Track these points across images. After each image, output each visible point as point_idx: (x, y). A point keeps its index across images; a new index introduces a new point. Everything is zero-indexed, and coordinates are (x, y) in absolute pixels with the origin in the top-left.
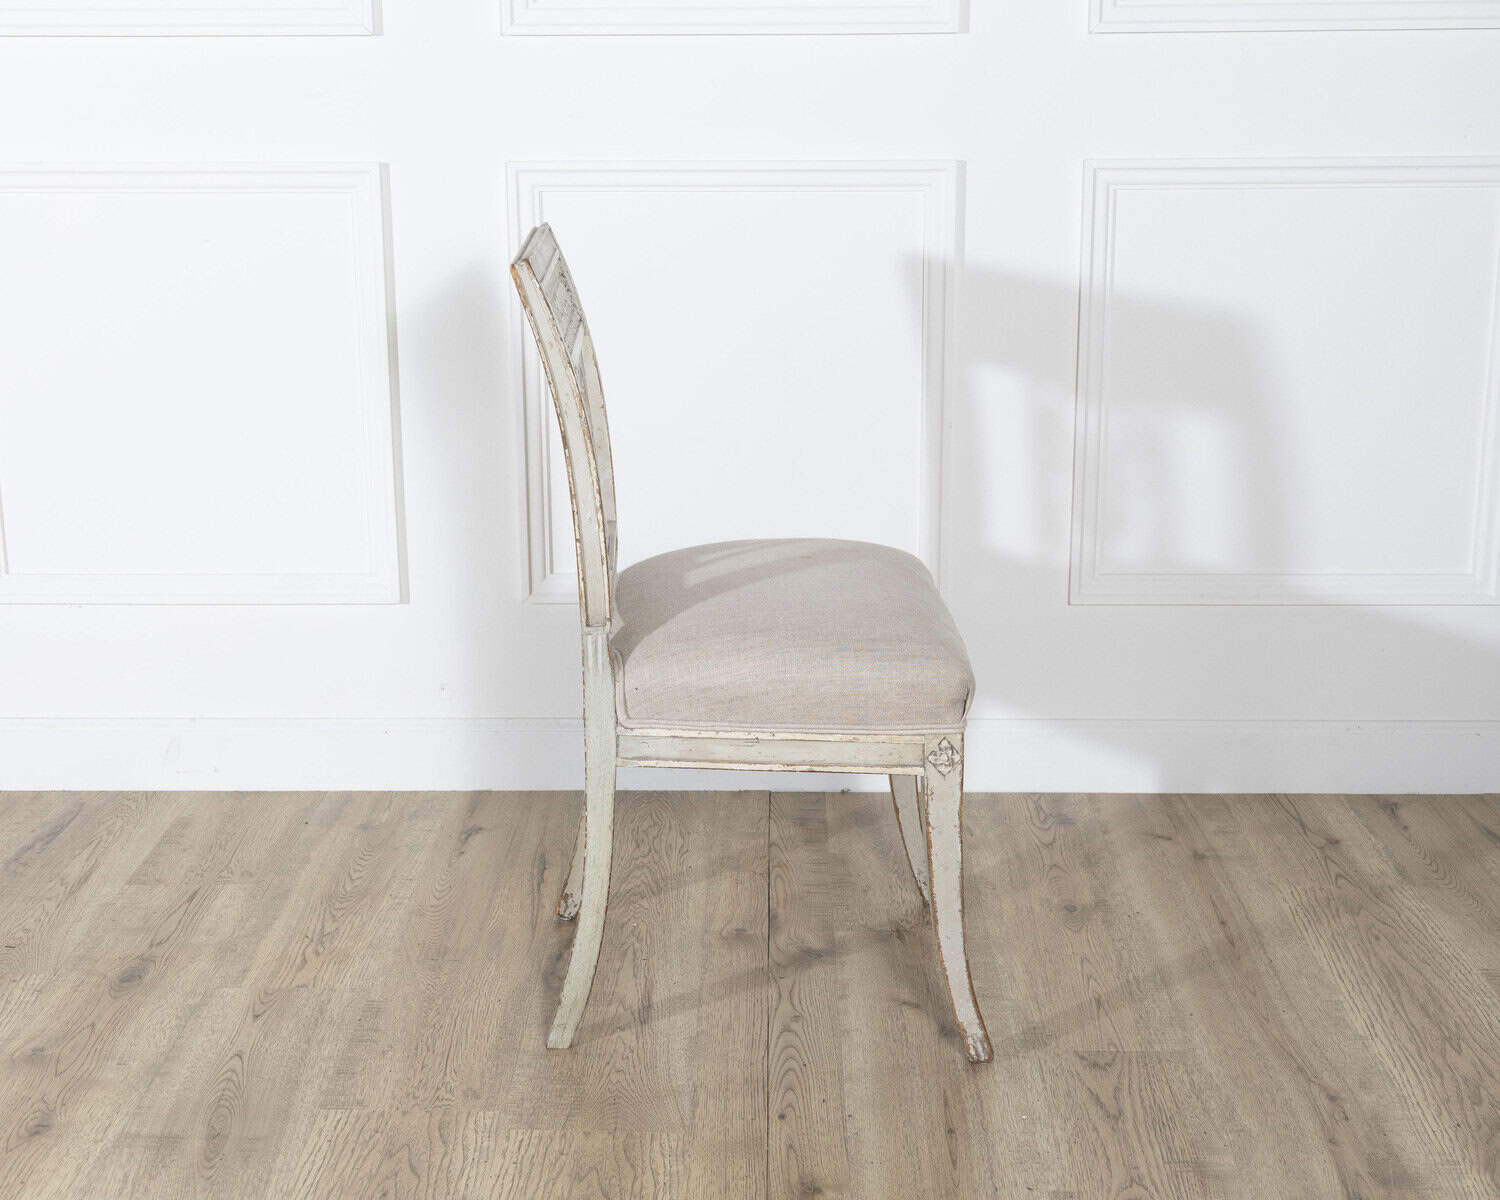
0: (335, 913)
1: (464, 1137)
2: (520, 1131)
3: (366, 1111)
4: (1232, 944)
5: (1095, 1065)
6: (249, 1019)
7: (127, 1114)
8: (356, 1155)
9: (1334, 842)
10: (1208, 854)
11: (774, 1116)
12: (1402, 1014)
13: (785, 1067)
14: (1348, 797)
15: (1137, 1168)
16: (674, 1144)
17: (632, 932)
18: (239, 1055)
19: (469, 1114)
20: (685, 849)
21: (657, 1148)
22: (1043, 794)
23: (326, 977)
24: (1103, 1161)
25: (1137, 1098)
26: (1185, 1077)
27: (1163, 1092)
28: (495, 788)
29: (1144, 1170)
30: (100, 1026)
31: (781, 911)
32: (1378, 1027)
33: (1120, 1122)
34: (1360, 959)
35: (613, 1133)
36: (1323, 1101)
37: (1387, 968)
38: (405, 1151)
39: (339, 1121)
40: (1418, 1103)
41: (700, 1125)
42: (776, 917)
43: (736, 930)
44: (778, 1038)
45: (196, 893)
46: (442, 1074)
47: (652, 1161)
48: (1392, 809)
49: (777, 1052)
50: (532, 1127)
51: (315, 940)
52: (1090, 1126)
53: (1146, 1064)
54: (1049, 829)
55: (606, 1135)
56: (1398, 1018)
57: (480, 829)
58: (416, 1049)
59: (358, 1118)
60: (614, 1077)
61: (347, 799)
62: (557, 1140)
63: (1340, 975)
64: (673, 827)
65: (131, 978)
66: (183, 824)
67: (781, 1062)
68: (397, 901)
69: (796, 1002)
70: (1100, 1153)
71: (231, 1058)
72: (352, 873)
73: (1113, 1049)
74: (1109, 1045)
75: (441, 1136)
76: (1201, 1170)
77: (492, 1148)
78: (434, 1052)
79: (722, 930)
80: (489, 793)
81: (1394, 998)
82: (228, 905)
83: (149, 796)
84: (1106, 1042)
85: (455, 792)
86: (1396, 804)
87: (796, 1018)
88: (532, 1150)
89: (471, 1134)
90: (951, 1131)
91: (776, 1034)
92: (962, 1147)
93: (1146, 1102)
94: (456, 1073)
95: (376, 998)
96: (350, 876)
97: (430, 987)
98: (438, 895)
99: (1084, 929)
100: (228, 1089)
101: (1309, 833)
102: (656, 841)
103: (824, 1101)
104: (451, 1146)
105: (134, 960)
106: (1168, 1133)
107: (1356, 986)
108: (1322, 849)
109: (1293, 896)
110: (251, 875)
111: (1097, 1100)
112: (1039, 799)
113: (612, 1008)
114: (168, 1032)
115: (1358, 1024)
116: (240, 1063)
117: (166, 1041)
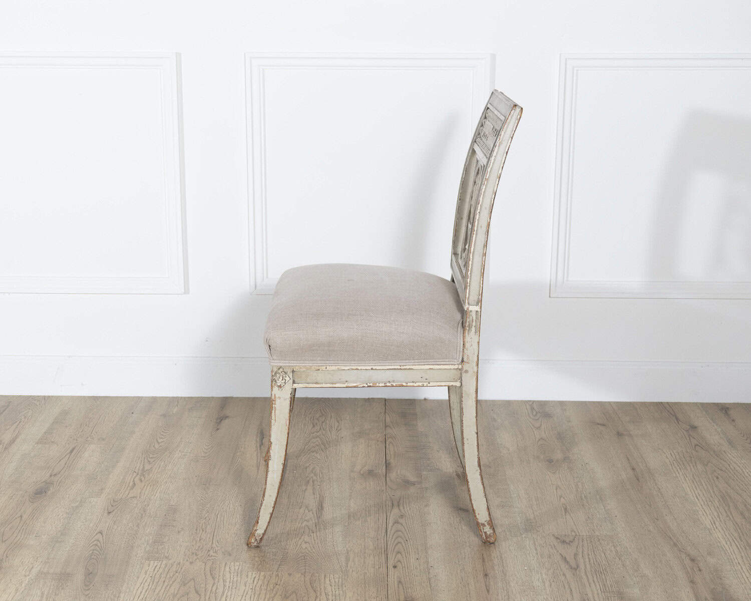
0: (150, 460)
1: (224, 575)
2: (254, 573)
3: (171, 562)
4: (638, 480)
5: (564, 542)
6: (106, 514)
7: (42, 562)
8: (166, 584)
9: (694, 428)
10: (625, 433)
11: (390, 567)
12: (730, 516)
13: (396, 542)
14: (702, 404)
15: (587, 594)
17: (312, 471)
18: (101, 533)
19: (226, 563)
20: (340, 428)
21: (328, 582)
22: (534, 401)
23: (146, 493)
24: (568, 591)
25: (587, 560)
26: (613, 547)
27: (600, 556)
28: (235, 395)
29: (590, 595)
30: (25, 517)
31: (392, 461)
32: (717, 523)
33: (578, 571)
34: (707, 488)
35: (304, 574)
36: (687, 561)
37: (722, 493)
38: (192, 583)
39: (156, 567)
40: (739, 563)
41: (351, 570)
42: (390, 464)
43: (368, 471)
44: (392, 526)
45: (74, 448)
46: (211, 543)
47: (325, 588)
48: (726, 410)
49: (392, 533)
50: (259, 570)
51: (140, 474)
52: (562, 573)
53: (591, 542)
54: (538, 419)
55: (300, 575)
56: (728, 519)
57: (227, 417)
58: (196, 530)
59: (166, 565)
60: (304, 546)
61: (154, 401)
62: (274, 577)
63: (697, 497)
64: (333, 416)
65: (41, 492)
66: (65, 413)
67: (393, 539)
68: (183, 454)
69: (402, 508)
70: (567, 587)
71: (96, 534)
72: (158, 439)
73: (573, 534)
74: (572, 531)
75: (211, 575)
76: (621, 595)
77: (239, 581)
78: (206, 532)
79: (361, 470)
80: (232, 398)
81: (726, 508)
82: (91, 456)
83: (46, 398)
84: (570, 530)
85: (213, 398)
86: (728, 408)
87: (402, 516)
88: (260, 582)
89: (228, 575)
90: (486, 575)
91: (391, 524)
92: (492, 583)
93: (592, 561)
94: (218, 542)
95: (174, 504)
96: (157, 441)
97: (202, 498)
98: (205, 451)
99: (557, 471)
100: (96, 550)
101: (680, 423)
102: (324, 424)
103: (417, 559)
104: (217, 580)
105: (42, 483)
106: (604, 577)
107: (706, 503)
108: (687, 431)
109: (672, 455)
110: (103, 440)
111: (565, 559)
112: (533, 403)
113: (302, 511)
114: (62, 520)
115: (707, 523)
116: (101, 537)
117: (61, 525)
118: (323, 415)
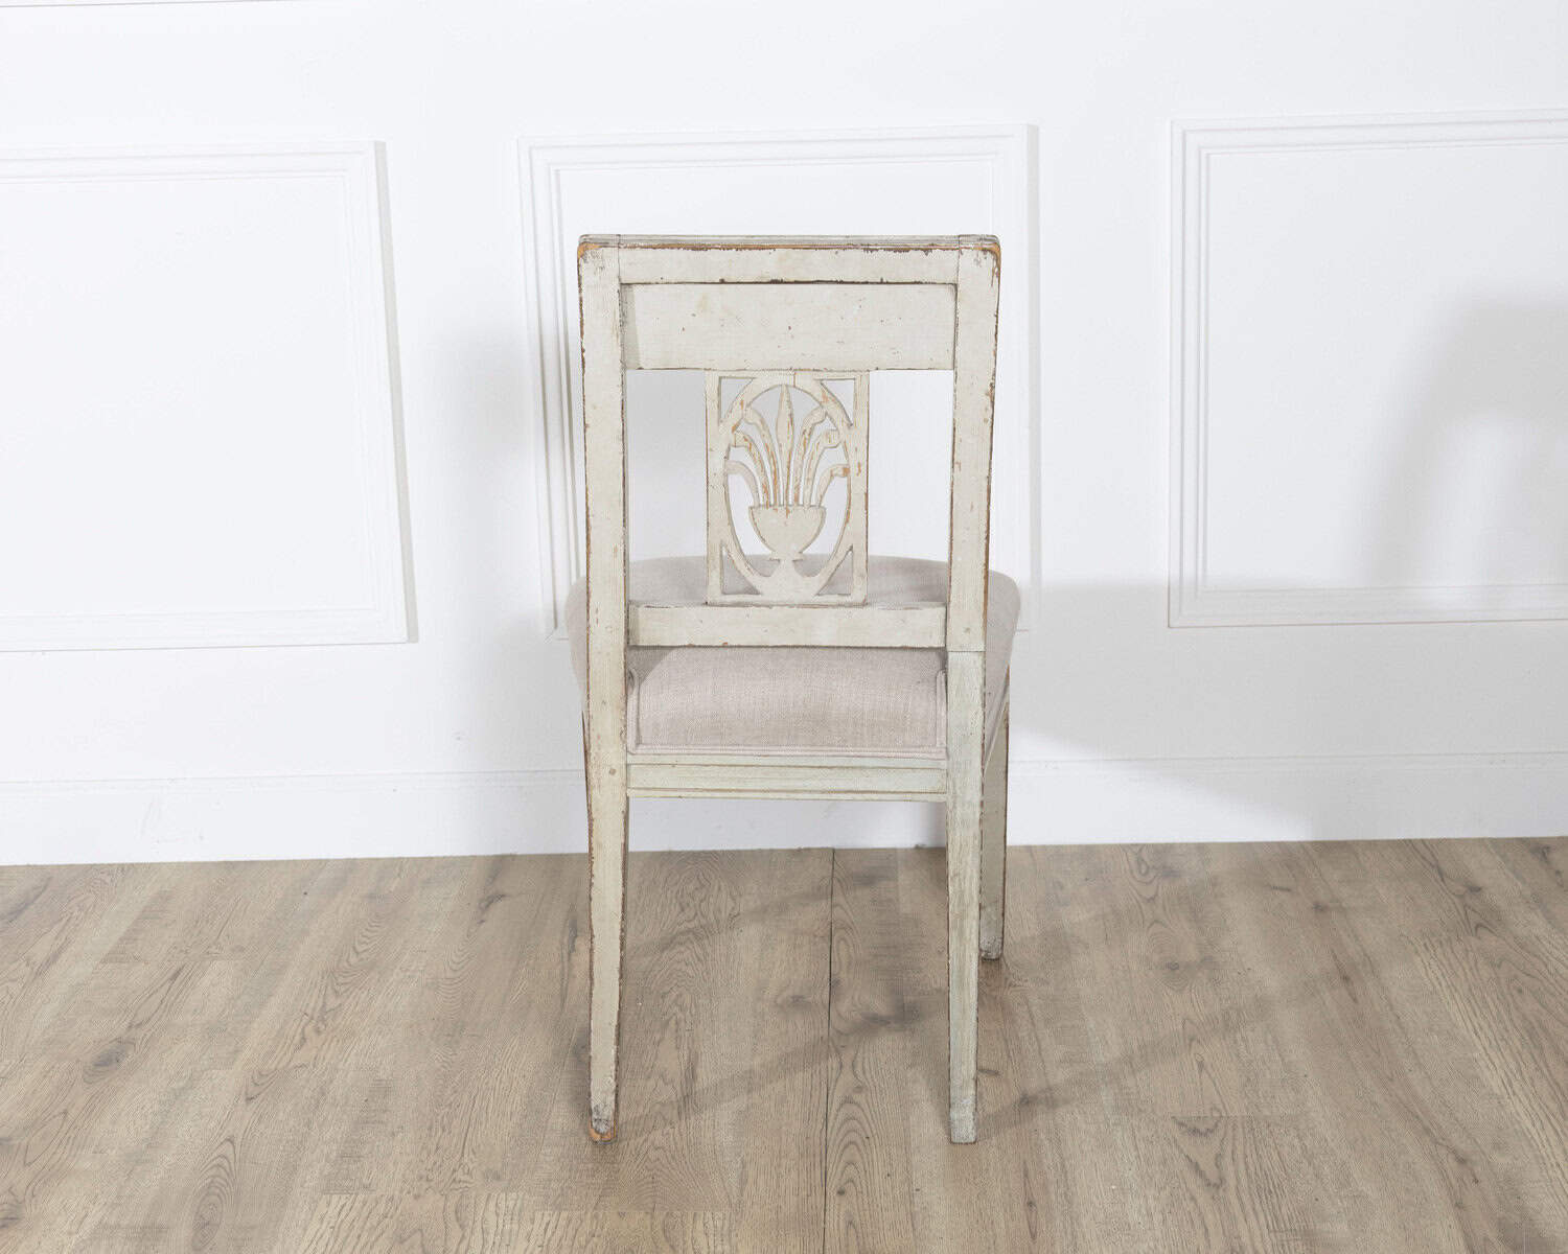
0: (337, 988)
1: (484, 1221)
2: (546, 1213)
3: (374, 1195)
5: (1195, 1131)
6: (242, 1102)
7: (105, 1204)
8: (363, 1240)
9: (1476, 890)
10: (1331, 905)
11: (832, 1193)
12: (1545, 1070)
13: (846, 1140)
14: (1495, 842)
15: (1239, 1237)
16: (719, 1224)
17: (675, 1001)
18: (230, 1140)
19: (489, 1196)
20: (735, 912)
21: (700, 1227)
22: (1144, 845)
23: (328, 1056)
24: (1201, 1232)
25: (1242, 1167)
26: (1296, 1140)
27: (1270, 1158)
28: (519, 851)
29: (1245, 1239)
30: (73, 1113)
31: (843, 975)
32: (1516, 1085)
33: (1221, 1190)
34: (1500, 1013)
35: (652, 1213)
36: (1451, 1164)
37: (1531, 1023)
38: (417, 1237)
39: (343, 1206)
40: (1558, 1165)
41: (749, 1204)
42: (838, 982)
43: (793, 997)
44: (838, 1110)
45: (181, 969)
46: (459, 1156)
47: (693, 1241)
48: (1544, 854)
49: (837, 1125)
50: (558, 1208)
51: (316, 1018)
52: (1187, 1194)
53: (1252, 1129)
54: (1151, 882)
55: (643, 1215)
56: (1540, 1076)
57: (503, 896)
58: (430, 1129)
59: (364, 1203)
60: (653, 1154)
61: (351, 867)
62: (588, 1222)
63: (1475, 1032)
64: (722, 888)
65: (108, 1061)
66: (164, 898)
67: (841, 1135)
68: (408, 974)
69: (859, 1070)
70: (1197, 1223)
71: (222, 1143)
72: (357, 944)
73: (1215, 1114)
74: (1211, 1109)
75: (458, 1219)
76: (1309, 1237)
77: (515, 1231)
78: (449, 1131)
79: (777, 997)
80: (513, 857)
81: (1536, 1053)
82: (216, 983)
83: (126, 869)
84: (1208, 1107)
85: (474, 857)
86: (1548, 848)
87: (859, 1089)
88: (559, 1233)
89: (492, 1219)
90: (1030, 1204)
91: (836, 1105)
92: (1043, 1220)
93: (1252, 1169)
94: (474, 1153)
95: (385, 1077)
96: (354, 948)
97: (446, 1065)
98: (454, 967)
99: (1187, 987)
100: (218, 1176)
101: (1447, 880)
102: (704, 904)
103: (888, 1175)
104: (469, 1231)
105: (111, 1042)
106: (1275, 1201)
107: (1494, 1042)
108: (1461, 897)
109: (1426, 948)
110: (242, 950)
111: (1196, 1168)
112: (1141, 850)
113: (652, 1082)
114: (150, 1117)
115: (1495, 1084)
116: (231, 1148)
117: (148, 1127)
118: (703, 886)
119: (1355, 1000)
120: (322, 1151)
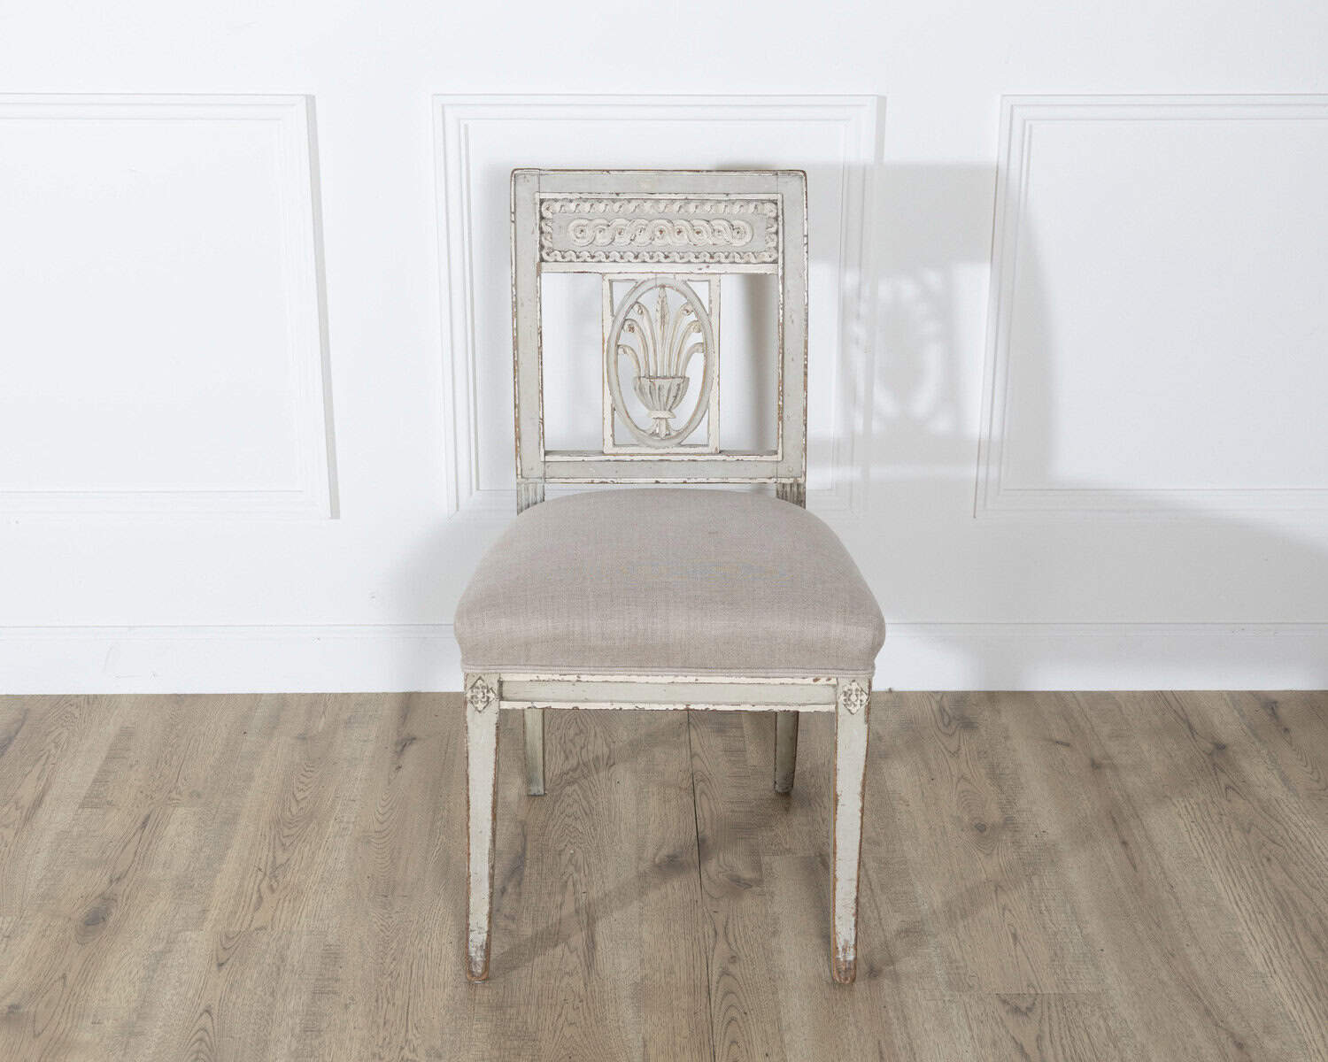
0: (284, 841)
5: (1017, 1010)
6: (214, 968)
9: (1221, 748)
10: (1105, 762)
12: (1298, 947)
13: (727, 1019)
14: (1230, 694)
17: (570, 860)
18: (208, 1011)
20: (612, 761)
22: (944, 693)
23: (284, 917)
25: (1059, 1048)
26: (1101, 1023)
27: (1082, 1040)
28: (423, 689)
30: (70, 977)
31: (708, 834)
34: (1253, 882)
36: (1231, 1049)
37: (1280, 894)
40: (1319, 1051)
42: (704, 841)
43: (668, 857)
44: (718, 983)
45: (148, 817)
46: (404, 1031)
48: (1272, 708)
49: (718, 1001)
51: (268, 873)
53: (1064, 1008)
54: (954, 733)
56: (1294, 952)
57: (414, 739)
58: (377, 1001)
63: (1237, 903)
64: (599, 734)
65: (96, 920)
66: (127, 734)
67: (723, 1012)
68: (342, 826)
69: (731, 939)
71: (201, 1015)
72: (296, 792)
73: (1032, 992)
74: (1028, 986)
78: (394, 1004)
79: (654, 859)
80: (418, 694)
81: (1289, 928)
82: (180, 832)
83: (91, 701)
84: (1025, 984)
85: (386, 694)
86: (1275, 702)
87: (733, 959)
93: (1067, 1050)
94: (416, 1028)
95: (333, 942)
96: (295, 797)
97: (383, 928)
98: (381, 819)
99: (995, 852)
100: (203, 1054)
101: (1197, 737)
102: (584, 751)
103: (767, 1055)
105: (96, 898)
107: (1253, 916)
108: (1210, 755)
109: (1187, 810)
110: (199, 796)
111: (1021, 1049)
112: (942, 698)
114: (137, 984)
115: (1258, 960)
116: (210, 1019)
117: (136, 995)
118: (581, 731)
119: (1135, 867)
120: (288, 1025)
